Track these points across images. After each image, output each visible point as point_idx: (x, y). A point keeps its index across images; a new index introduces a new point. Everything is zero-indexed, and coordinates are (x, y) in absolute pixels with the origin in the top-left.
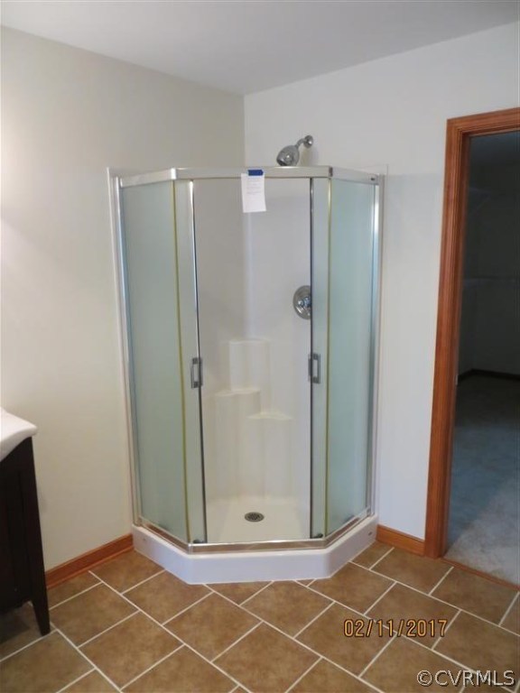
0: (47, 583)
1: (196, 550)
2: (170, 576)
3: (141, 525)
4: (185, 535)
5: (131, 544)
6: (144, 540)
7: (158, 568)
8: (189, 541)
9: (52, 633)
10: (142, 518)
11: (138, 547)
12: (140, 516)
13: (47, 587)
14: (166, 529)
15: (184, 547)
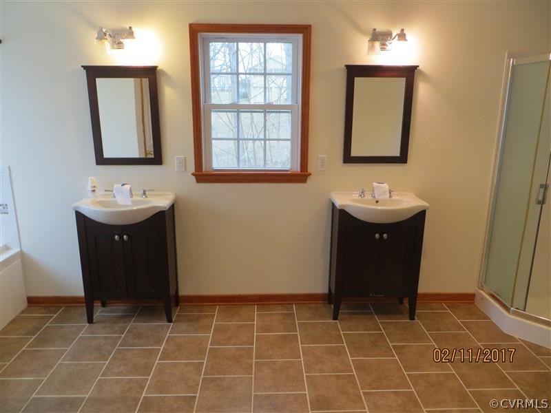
0: (418, 299)
1: (515, 313)
2: (494, 324)
3: (482, 290)
4: (510, 302)
5: (473, 300)
6: (482, 299)
7: (487, 318)
8: (512, 306)
9: (415, 321)
10: (485, 286)
11: (477, 302)
12: (483, 284)
13: (417, 302)
14: (498, 295)
15: (508, 309)
